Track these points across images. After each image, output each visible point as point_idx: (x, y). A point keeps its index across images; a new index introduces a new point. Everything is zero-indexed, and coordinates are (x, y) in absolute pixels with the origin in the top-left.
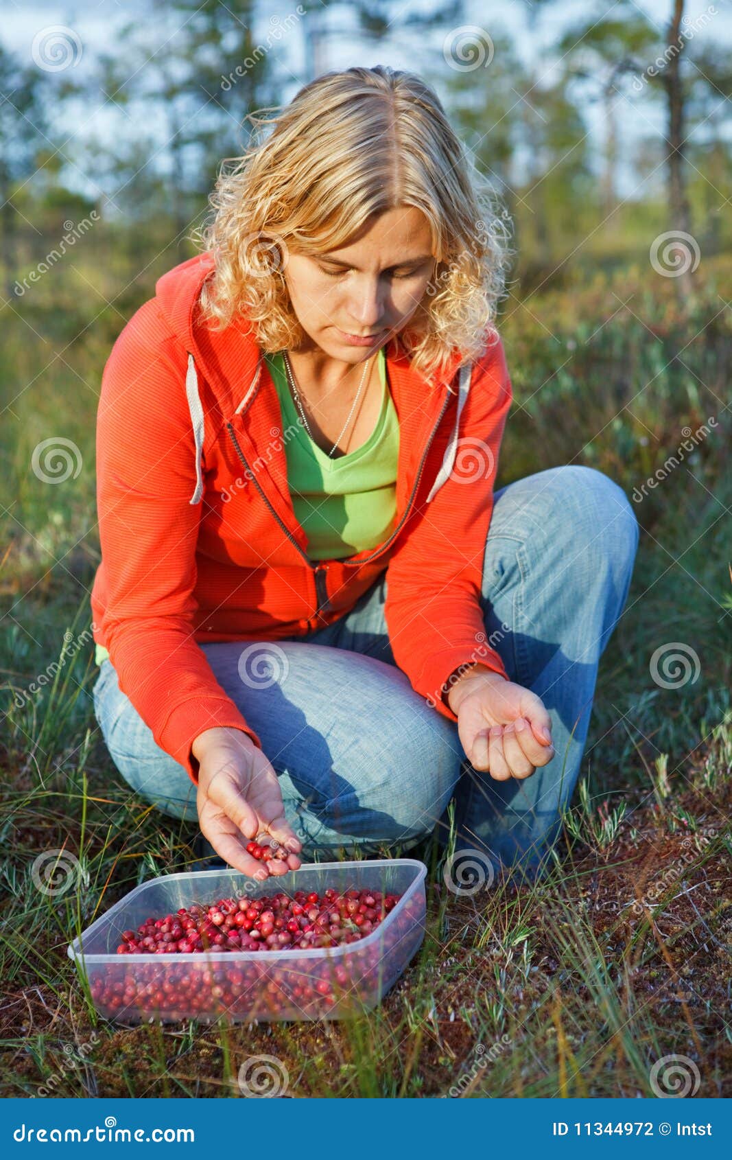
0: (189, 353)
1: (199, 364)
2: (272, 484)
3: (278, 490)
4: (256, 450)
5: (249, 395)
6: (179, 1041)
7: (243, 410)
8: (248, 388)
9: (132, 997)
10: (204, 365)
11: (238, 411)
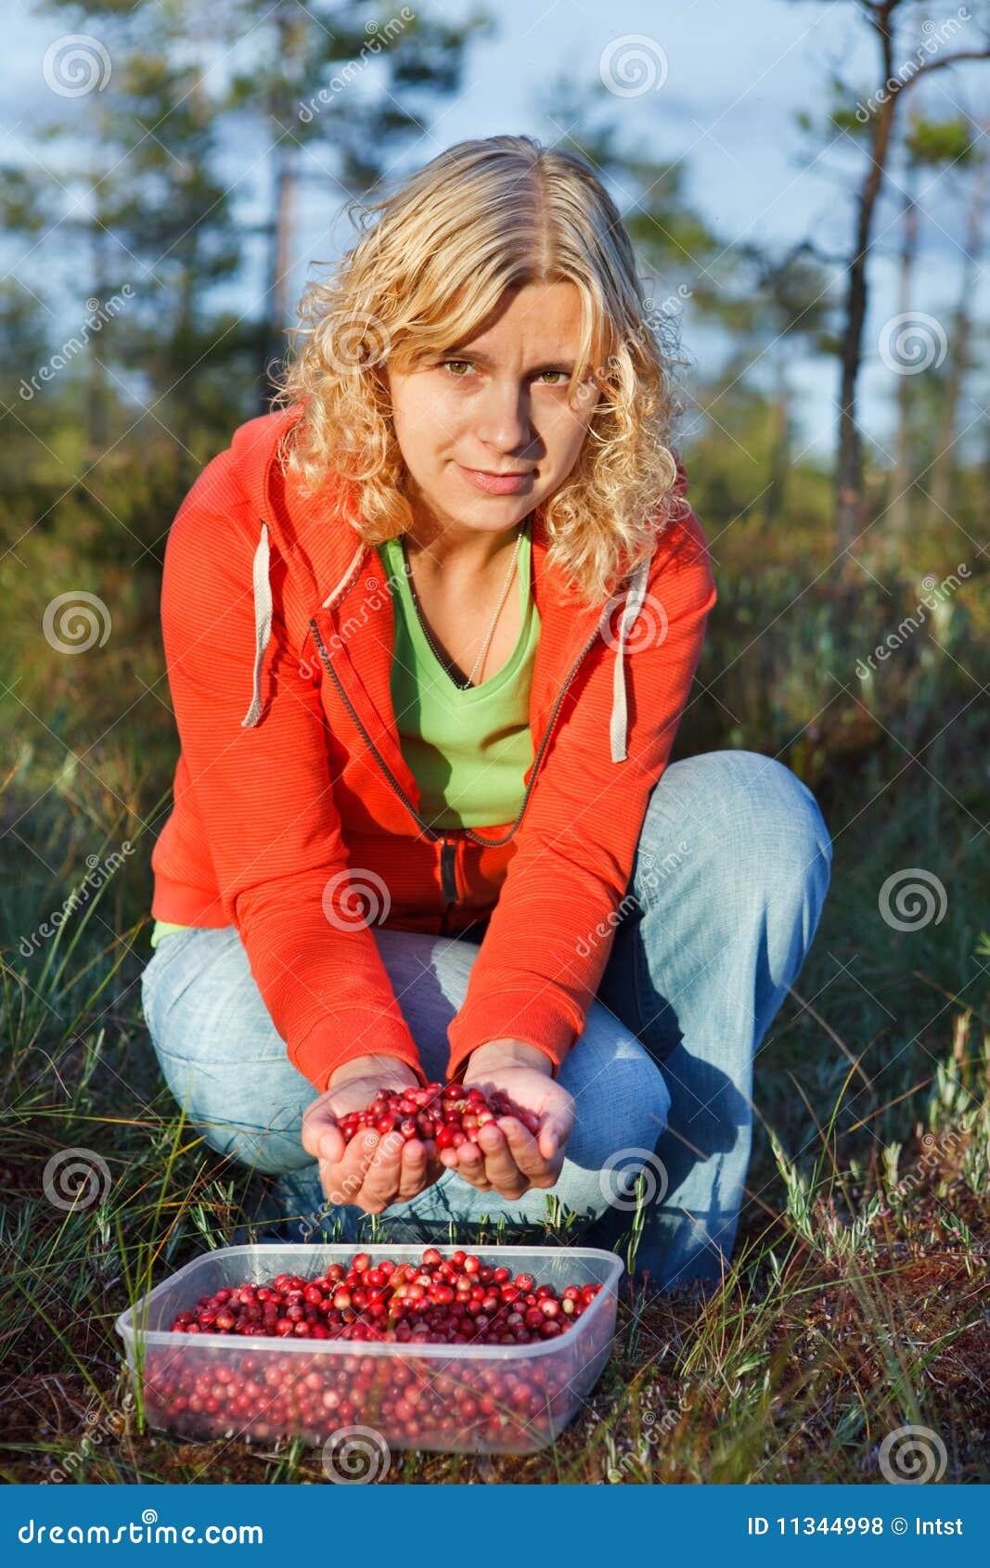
0: (263, 522)
1: (274, 537)
2: (370, 706)
3: (378, 715)
4: (349, 658)
5: (343, 583)
6: (274, 1467)
7: (334, 603)
8: (343, 573)
9: (204, 1399)
10: (281, 539)
11: (326, 604)
